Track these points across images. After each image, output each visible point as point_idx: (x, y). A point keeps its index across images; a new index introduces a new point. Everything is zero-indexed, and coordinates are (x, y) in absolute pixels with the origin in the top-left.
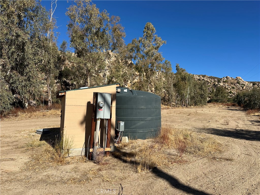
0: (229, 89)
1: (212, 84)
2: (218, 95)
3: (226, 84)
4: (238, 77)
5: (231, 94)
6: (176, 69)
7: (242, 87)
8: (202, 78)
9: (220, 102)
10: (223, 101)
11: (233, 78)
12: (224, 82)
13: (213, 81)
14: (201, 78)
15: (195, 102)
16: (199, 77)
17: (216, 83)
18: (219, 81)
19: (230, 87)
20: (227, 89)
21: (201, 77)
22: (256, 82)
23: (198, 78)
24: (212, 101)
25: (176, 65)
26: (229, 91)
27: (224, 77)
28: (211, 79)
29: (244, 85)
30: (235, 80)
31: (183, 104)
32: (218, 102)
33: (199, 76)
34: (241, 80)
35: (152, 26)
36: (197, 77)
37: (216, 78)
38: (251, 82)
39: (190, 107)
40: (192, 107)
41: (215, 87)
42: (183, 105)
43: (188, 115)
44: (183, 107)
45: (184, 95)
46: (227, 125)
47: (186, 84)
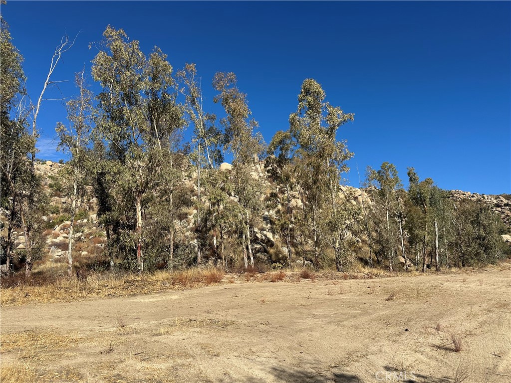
6: (410, 181)
8: (505, 201)
14: (502, 201)
15: (462, 258)
16: (496, 199)
21: (502, 199)
23: (495, 201)
25: (408, 171)
31: (424, 264)
35: (315, 86)
36: (493, 199)
39: (447, 270)
40: (453, 270)
42: (426, 265)
43: (388, 300)
44: (425, 270)
45: (424, 241)
46: (457, 350)
47: (426, 212)
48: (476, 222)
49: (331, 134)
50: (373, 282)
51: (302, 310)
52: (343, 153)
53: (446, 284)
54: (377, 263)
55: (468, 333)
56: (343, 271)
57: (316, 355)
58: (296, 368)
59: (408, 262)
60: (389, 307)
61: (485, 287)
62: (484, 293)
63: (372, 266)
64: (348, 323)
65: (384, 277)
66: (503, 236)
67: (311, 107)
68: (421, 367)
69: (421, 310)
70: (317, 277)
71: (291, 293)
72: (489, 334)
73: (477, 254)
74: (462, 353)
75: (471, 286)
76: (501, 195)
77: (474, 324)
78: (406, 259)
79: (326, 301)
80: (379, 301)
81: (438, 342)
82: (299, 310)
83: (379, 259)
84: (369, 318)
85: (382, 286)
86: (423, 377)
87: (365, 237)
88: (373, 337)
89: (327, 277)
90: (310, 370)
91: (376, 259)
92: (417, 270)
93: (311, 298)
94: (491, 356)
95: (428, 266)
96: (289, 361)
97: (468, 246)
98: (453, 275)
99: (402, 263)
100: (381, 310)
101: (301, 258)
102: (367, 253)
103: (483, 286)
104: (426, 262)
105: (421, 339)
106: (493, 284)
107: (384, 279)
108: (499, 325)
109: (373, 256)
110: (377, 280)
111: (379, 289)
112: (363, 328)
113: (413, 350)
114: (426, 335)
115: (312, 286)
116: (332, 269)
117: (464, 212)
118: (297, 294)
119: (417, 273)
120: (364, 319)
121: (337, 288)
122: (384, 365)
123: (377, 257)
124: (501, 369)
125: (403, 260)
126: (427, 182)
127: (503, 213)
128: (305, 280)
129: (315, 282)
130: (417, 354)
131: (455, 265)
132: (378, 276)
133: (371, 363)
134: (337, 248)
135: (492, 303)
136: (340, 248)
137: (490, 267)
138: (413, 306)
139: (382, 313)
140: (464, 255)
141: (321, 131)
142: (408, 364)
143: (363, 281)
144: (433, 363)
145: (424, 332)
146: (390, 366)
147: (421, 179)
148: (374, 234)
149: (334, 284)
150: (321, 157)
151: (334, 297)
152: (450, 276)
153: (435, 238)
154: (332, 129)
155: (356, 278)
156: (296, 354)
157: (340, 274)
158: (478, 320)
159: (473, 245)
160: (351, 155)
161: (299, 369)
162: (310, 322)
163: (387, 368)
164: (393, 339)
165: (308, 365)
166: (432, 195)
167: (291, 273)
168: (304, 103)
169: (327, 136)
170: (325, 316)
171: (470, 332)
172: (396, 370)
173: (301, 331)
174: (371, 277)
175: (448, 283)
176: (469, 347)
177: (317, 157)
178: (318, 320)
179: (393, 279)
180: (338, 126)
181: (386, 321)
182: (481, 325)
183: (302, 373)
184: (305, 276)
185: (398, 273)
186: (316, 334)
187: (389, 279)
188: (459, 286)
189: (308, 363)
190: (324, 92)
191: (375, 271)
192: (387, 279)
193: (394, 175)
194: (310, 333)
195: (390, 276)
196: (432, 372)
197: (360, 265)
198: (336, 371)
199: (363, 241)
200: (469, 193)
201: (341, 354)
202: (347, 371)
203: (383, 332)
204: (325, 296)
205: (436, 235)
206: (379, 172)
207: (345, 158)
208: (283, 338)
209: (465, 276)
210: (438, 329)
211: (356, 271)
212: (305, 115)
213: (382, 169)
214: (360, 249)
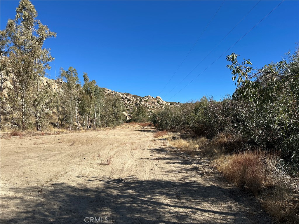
0: (150, 108)
1: (134, 102)
2: (139, 115)
3: (148, 103)
4: (158, 97)
5: (151, 114)
6: (84, 80)
7: (161, 106)
8: (126, 96)
9: (139, 122)
10: (143, 121)
11: (153, 98)
12: (145, 101)
13: (135, 100)
14: (124, 96)
15: (106, 123)
17: (138, 102)
18: (141, 100)
19: (151, 106)
20: (148, 108)
22: (173, 102)
23: (121, 96)
24: (132, 121)
25: (84, 75)
26: (150, 111)
27: (145, 97)
28: (134, 98)
29: (163, 105)
30: (155, 100)
31: (88, 126)
32: (137, 121)
33: (123, 94)
34: (160, 100)
36: (121, 94)
37: (139, 97)
38: (169, 103)
39: (99, 129)
40: (102, 129)
41: (136, 106)
42: (89, 127)
43: (71, 145)
44: (88, 129)
45: (89, 114)
46: (108, 164)
47: (92, 99)
48: (114, 106)
49: (40, 42)
50: (61, 136)
51: (18, 155)
52: (47, 57)
53: (99, 136)
54: (62, 126)
55: (111, 157)
56: (41, 131)
57: (37, 177)
58: (26, 186)
59: (80, 125)
60: (73, 149)
61: (116, 136)
62: (116, 139)
63: (59, 127)
64: (52, 159)
65: (66, 133)
66: (123, 112)
67: (26, 19)
68: (94, 173)
69: (89, 149)
70: (23, 135)
71: (6, 145)
72: (120, 156)
73: (113, 121)
74: (110, 165)
75: (110, 136)
76: (124, 93)
77: (113, 153)
78: (79, 123)
79: (34, 149)
80: (66, 146)
81: (100, 162)
82: (17, 155)
83: (63, 123)
84: (63, 155)
85: (66, 138)
86: (95, 177)
87: (55, 110)
88: (68, 164)
89: (30, 135)
90: (35, 185)
91: (61, 123)
92: (84, 129)
93: (23, 147)
94: (121, 164)
95: (90, 127)
96: (19, 183)
97: (109, 117)
98: (101, 131)
99: (76, 125)
100: (69, 150)
101: (9, 123)
102: (56, 120)
103: (115, 136)
104: (89, 125)
105: (92, 162)
106: (119, 135)
107: (66, 134)
108: (123, 152)
109: (59, 121)
110: (63, 135)
111: (65, 140)
112: (61, 161)
113: (89, 167)
114: (94, 160)
115: (21, 140)
116: (33, 129)
117: (109, 100)
118: (11, 146)
119: (84, 131)
120: (60, 156)
121: (39, 141)
122: (77, 175)
123: (61, 122)
124: (125, 169)
125: (76, 124)
126: (94, 82)
127: (124, 102)
128: (15, 137)
129: (22, 138)
130: (91, 168)
131: (103, 126)
132: (63, 133)
133: (70, 176)
134: (39, 117)
135: (120, 143)
136: (40, 117)
137: (117, 127)
138: (85, 148)
139: (69, 152)
140: (107, 121)
141: (33, 39)
142: (88, 173)
143: (54, 136)
144: (99, 171)
145: (93, 158)
146: (80, 175)
147: (90, 80)
148: (60, 109)
149: (36, 138)
150: (32, 56)
151: (38, 146)
152: (100, 132)
153: (95, 113)
154: (41, 39)
155: (49, 134)
156: (24, 179)
157: (39, 132)
158: (115, 151)
159: (111, 116)
160: (52, 59)
161: (28, 186)
162: (27, 161)
163: (78, 177)
164: (78, 163)
165: (34, 183)
166: (96, 90)
167: (3, 133)
168: (20, 15)
169: (37, 43)
170: (35, 157)
171: (112, 156)
172: (83, 177)
173: (22, 166)
174: (58, 134)
175: (100, 135)
176: (113, 162)
177: (29, 56)
178: (32, 159)
179: (72, 134)
180: (45, 38)
181: (73, 156)
182: (116, 152)
183: (31, 187)
184: (15, 134)
185: (74, 131)
186: (34, 167)
187: (69, 134)
188: (105, 136)
189: (33, 182)
190: (36, 12)
191: (61, 130)
192: (68, 134)
193: (76, 75)
194: (29, 167)
195: (70, 133)
196: (99, 174)
197: (52, 127)
198: (51, 182)
199: (53, 113)
200: (111, 90)
201: (52, 175)
202: (58, 181)
203: (72, 161)
204: (32, 146)
205: (95, 111)
206: (67, 72)
207: (48, 60)
208: (11, 172)
209: (107, 132)
210: (99, 156)
211: (49, 130)
212: (21, 24)
213: (69, 70)
214: (51, 117)
